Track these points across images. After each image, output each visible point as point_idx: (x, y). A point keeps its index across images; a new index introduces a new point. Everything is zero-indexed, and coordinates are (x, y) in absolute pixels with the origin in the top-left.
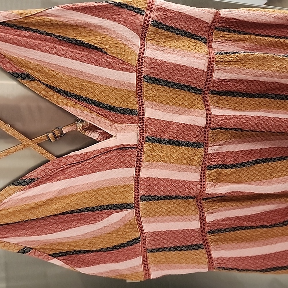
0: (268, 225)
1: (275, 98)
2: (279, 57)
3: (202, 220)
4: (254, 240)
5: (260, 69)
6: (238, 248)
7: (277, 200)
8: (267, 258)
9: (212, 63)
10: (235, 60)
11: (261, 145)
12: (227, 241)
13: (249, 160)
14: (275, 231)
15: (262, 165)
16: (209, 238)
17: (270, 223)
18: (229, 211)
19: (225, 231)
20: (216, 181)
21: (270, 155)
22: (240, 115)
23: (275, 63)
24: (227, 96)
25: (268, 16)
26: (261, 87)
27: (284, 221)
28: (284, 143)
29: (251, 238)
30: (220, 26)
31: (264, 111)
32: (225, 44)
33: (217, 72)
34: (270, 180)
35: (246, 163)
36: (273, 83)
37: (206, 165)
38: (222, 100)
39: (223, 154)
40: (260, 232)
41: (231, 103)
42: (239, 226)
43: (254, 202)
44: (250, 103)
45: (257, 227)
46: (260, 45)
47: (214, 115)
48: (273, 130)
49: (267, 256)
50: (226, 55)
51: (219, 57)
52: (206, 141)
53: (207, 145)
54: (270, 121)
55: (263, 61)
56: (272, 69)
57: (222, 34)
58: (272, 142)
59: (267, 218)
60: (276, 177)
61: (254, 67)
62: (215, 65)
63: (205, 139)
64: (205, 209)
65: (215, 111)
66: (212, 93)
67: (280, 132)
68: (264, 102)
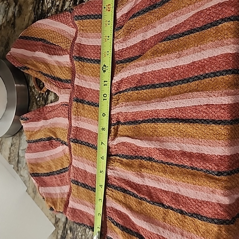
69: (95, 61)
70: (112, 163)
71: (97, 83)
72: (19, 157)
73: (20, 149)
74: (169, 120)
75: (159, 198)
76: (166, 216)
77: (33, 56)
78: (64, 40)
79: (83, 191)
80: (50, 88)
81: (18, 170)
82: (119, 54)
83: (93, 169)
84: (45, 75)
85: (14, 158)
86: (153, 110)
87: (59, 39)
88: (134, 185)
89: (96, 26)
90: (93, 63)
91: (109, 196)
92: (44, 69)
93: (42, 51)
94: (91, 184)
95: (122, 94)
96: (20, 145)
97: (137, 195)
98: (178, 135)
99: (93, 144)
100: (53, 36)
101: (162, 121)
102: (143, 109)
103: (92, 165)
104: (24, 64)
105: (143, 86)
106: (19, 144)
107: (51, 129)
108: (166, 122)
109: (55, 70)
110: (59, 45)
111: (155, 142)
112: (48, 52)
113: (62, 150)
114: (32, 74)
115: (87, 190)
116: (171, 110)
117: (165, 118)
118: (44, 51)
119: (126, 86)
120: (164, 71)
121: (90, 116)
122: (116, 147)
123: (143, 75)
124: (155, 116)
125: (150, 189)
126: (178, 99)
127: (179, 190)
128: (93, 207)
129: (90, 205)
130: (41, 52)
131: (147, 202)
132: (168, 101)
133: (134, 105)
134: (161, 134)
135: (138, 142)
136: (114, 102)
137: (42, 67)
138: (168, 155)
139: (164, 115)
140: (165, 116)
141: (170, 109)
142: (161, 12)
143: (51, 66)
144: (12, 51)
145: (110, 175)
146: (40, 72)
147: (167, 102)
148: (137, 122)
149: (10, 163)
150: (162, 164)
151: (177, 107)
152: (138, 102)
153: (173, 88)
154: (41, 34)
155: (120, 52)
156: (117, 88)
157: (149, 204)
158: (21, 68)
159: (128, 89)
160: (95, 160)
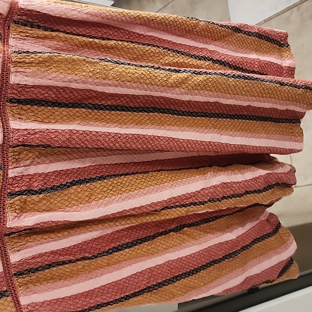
0: (90, 256)
1: (93, 108)
2: (92, 60)
3: (5, 261)
4: (75, 275)
5: (69, 73)
6: (54, 289)
7: (99, 225)
8: (90, 295)
9: (7, 64)
10: (37, 62)
11: (79, 163)
12: (41, 282)
13: (63, 182)
14: (99, 262)
15: (78, 187)
16: (16, 281)
17: (93, 253)
18: (42, 245)
19: (37, 270)
20: (21, 211)
21: (90, 174)
22: (47, 129)
23: (87, 67)
24: (32, 105)
25: (79, 12)
26: (74, 95)
27: (110, 249)
28: (107, 160)
29: (71, 273)
30: (19, 19)
31: (79, 124)
32: (26, 42)
33: (15, 76)
34: (88, 204)
35: (58, 187)
36: (88, 90)
37: (5, 192)
38: (25, 110)
39: (29, 177)
40: (81, 265)
41: (37, 114)
42: (55, 261)
43: (72, 231)
44: (62, 114)
45: (78, 260)
46: (71, 45)
47: (14, 129)
48: (90, 146)
49: (90, 292)
50: (25, 54)
51: (16, 57)
52: (5, 162)
53: (6, 167)
54: (85, 135)
55: (73, 63)
56: (83, 74)
57: (22, 28)
58: (92, 159)
59: (89, 248)
60: (96, 199)
61: (62, 71)
62: (12, 66)
63: (3, 160)
64: (8, 248)
65: (14, 124)
66: (11, 101)
67: (98, 147)
68: (80, 113)
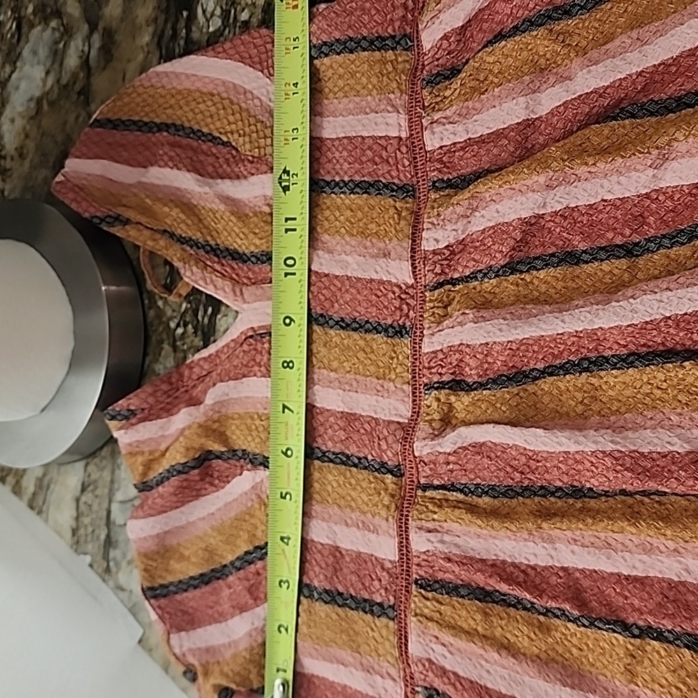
37: (421, 381)
66: (436, 187)
69: (357, 186)
70: (432, 512)
71: (367, 257)
72: (111, 526)
73: (114, 499)
74: (642, 357)
75: (609, 605)
76: (638, 662)
77: (140, 183)
78: (250, 125)
79: (327, 616)
80: (201, 282)
81: (108, 570)
82: (440, 161)
83: (364, 536)
84: (182, 241)
85: (93, 531)
86: (581, 332)
87: (231, 118)
88: (517, 573)
89: (353, 75)
90: (348, 192)
91: (427, 618)
92: (179, 224)
93: (176, 165)
94: (355, 589)
95: (461, 286)
96: (116, 486)
97: (532, 603)
98: (680, 401)
99: (362, 455)
100: (209, 111)
101: (616, 364)
102: (545, 330)
103: (360, 525)
104: (114, 207)
105: (535, 258)
106: (112, 482)
107: (210, 423)
108: (631, 365)
109: (219, 225)
110: (231, 140)
111: (595, 433)
112: (192, 166)
113: (253, 484)
114: (137, 240)
115: (340, 610)
116: (649, 327)
117: (626, 352)
118: (180, 165)
119: (475, 260)
120: (608, 209)
121: (350, 364)
122: (452, 458)
123: (531, 225)
124: (589, 351)
125: (577, 579)
126: (672, 286)
127: (687, 571)
128: (362, 665)
129: (351, 660)
130: (172, 168)
131: (570, 621)
132: (635, 299)
133: (508, 316)
134: (614, 408)
135: (535, 436)
136: (434, 313)
137: (173, 218)
138: (646, 470)
139: (622, 342)
140: (625, 346)
141: (647, 323)
142: (587, 32)
143: (203, 212)
144: (69, 167)
145: (428, 551)
146: (165, 231)
147: (631, 300)
148: (527, 377)
149: (76, 551)
150: (623, 497)
151: (668, 315)
152: (522, 308)
153: (641, 261)
154: (164, 109)
155: (445, 154)
156: (442, 265)
157: (575, 626)
158: (102, 220)
159: (480, 271)
160: (368, 505)
